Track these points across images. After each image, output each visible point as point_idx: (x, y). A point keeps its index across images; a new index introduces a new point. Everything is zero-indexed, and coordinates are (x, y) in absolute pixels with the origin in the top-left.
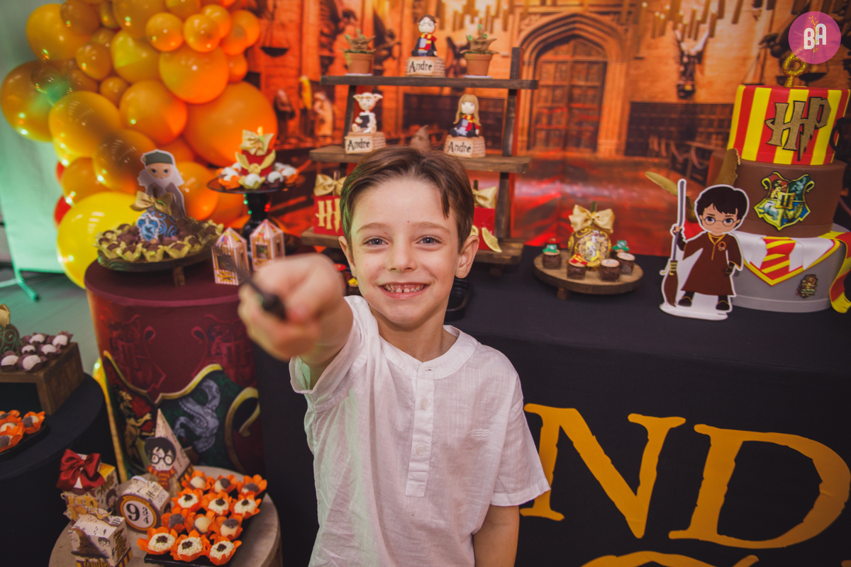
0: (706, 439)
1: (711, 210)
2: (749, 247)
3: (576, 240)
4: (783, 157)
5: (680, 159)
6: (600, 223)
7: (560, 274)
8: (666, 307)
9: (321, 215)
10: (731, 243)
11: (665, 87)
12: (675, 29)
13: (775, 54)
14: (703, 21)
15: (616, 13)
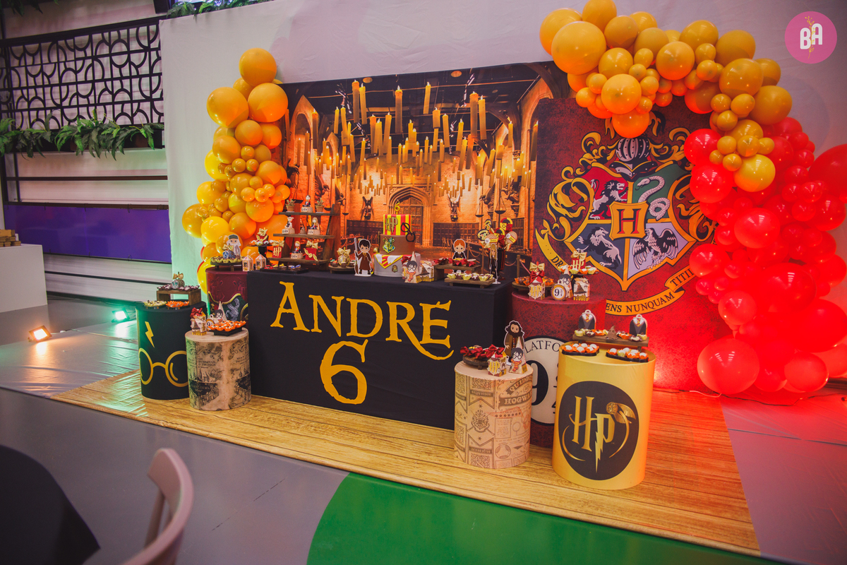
0: (349, 302)
7: (332, 266)
11: (446, 217)
12: (447, 193)
13: (485, 203)
14: (457, 190)
15: (425, 187)
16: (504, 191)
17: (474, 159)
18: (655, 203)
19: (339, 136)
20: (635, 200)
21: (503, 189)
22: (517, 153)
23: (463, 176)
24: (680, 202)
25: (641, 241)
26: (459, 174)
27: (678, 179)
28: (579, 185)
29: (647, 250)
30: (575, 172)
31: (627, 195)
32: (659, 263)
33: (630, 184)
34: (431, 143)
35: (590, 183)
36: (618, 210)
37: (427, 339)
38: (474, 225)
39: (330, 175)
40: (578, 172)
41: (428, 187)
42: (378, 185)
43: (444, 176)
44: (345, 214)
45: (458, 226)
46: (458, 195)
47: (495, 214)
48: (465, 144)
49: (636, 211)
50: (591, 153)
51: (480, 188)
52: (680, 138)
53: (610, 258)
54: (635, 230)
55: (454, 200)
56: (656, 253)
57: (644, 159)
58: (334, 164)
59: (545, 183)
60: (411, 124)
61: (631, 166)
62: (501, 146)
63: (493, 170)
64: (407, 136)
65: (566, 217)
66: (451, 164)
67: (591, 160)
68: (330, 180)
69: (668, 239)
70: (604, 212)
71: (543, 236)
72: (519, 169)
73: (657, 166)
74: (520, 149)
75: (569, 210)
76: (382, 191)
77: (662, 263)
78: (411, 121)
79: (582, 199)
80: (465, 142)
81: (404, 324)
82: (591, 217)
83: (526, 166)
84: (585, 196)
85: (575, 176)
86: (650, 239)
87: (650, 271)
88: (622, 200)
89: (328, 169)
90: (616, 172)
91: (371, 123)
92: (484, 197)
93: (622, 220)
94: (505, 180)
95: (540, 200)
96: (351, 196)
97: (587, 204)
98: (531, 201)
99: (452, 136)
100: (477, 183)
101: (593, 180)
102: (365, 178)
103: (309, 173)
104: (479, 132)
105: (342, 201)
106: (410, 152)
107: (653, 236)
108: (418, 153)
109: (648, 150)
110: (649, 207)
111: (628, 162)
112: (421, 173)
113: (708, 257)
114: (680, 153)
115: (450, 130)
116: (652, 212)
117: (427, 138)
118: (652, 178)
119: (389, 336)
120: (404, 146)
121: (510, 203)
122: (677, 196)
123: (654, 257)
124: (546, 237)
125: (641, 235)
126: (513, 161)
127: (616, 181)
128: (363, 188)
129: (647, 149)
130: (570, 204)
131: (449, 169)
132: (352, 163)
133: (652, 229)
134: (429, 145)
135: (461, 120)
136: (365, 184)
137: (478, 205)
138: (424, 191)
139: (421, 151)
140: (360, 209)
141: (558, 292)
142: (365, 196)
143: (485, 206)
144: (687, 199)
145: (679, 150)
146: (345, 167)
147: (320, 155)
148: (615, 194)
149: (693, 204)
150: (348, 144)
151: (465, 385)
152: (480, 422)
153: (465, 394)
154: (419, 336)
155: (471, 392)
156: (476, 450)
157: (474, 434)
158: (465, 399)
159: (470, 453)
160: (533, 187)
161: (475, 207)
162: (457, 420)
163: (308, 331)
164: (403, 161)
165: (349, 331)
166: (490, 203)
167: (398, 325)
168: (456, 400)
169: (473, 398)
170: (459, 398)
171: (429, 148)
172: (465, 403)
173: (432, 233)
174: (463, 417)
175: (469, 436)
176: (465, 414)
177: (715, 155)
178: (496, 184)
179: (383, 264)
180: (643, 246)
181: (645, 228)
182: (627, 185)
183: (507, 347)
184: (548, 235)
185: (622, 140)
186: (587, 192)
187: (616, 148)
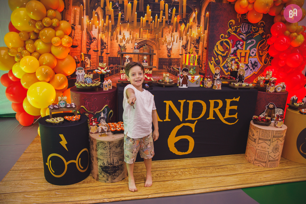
1: (184, 72)
3: (164, 78)
4: (192, 64)
5: (169, 70)
6: (168, 75)
7: (163, 84)
8: (179, 87)
9: (122, 77)
10: (187, 76)
11: (165, 55)
12: (166, 43)
13: (184, 49)
14: (171, 42)
15: (154, 40)
16: (192, 43)
17: (179, 28)
18: (252, 50)
20: (246, 49)
21: (192, 42)
22: (199, 26)
23: (174, 35)
24: (260, 50)
25: (247, 65)
26: (172, 34)
27: (260, 41)
28: (227, 42)
29: (249, 69)
30: (225, 36)
31: (243, 47)
32: (252, 74)
33: (245, 42)
35: (231, 41)
36: (240, 53)
37: (227, 116)
38: (179, 59)
39: (97, 32)
40: (226, 36)
41: (156, 41)
42: (128, 38)
43: (165, 35)
44: (107, 54)
45: (171, 59)
46: (171, 45)
48: (176, 19)
49: (246, 53)
50: (231, 28)
51: (182, 41)
52: (262, 25)
54: (245, 61)
55: (169, 47)
56: (251, 70)
58: (100, 25)
59: (212, 40)
60: (148, 7)
61: (245, 35)
62: (191, 22)
63: (188, 33)
64: (146, 13)
65: (221, 55)
66: (168, 29)
67: (231, 31)
68: (97, 34)
69: (255, 64)
71: (211, 64)
72: (199, 33)
73: (254, 35)
74: (200, 24)
75: (222, 52)
76: (130, 42)
77: (253, 74)
78: (148, 5)
79: (227, 48)
80: (176, 18)
81: (217, 110)
82: (230, 56)
83: (203, 32)
84: (228, 47)
85: (225, 38)
87: (249, 77)
88: (241, 49)
89: (96, 28)
90: (240, 37)
91: (125, 4)
92: (183, 46)
93: (241, 57)
94: (193, 38)
95: (209, 49)
96: (111, 44)
97: (229, 50)
98: (204, 48)
99: (170, 15)
100: (180, 39)
101: (232, 40)
102: (120, 34)
103: (82, 29)
104: (182, 15)
105: (105, 47)
106: (147, 21)
107: (251, 63)
108: (152, 22)
109: (251, 29)
110: (250, 52)
111: (244, 33)
112: (153, 33)
114: (261, 31)
115: (169, 12)
116: (251, 54)
117: (157, 15)
118: (252, 40)
119: (208, 117)
120: (144, 18)
121: (195, 49)
122: (259, 48)
123: (250, 71)
124: (213, 64)
125: (247, 63)
126: (197, 29)
127: (240, 41)
128: (119, 39)
129: (251, 28)
130: (222, 50)
131: (167, 32)
132: (112, 25)
133: (251, 60)
134: (158, 18)
135: (174, 7)
136: (120, 37)
137: (181, 50)
138: (154, 42)
139: (153, 21)
140: (117, 51)
141: (279, 89)
142: (120, 44)
143: (184, 50)
144: (262, 49)
145: (261, 30)
146: (107, 28)
147: (91, 19)
148: (239, 46)
149: (264, 51)
151: (270, 134)
152: (276, 149)
153: (270, 138)
154: (223, 115)
155: (274, 137)
156: (272, 161)
157: (272, 155)
158: (270, 140)
159: (269, 163)
160: (205, 42)
161: (179, 51)
162: (261, 150)
163: (162, 121)
164: (143, 26)
165: (187, 118)
166: (186, 49)
167: (214, 111)
168: (260, 141)
169: (274, 139)
170: (264, 140)
171: (158, 20)
172: (269, 142)
173: (158, 63)
174: (267, 148)
175: (270, 156)
176: (269, 147)
177: (287, 32)
178: (189, 40)
179: (192, 81)
180: (247, 67)
181: (248, 60)
182: (243, 43)
183: (266, 114)
184: (214, 63)
185: (242, 24)
186: (229, 45)
187: (240, 27)
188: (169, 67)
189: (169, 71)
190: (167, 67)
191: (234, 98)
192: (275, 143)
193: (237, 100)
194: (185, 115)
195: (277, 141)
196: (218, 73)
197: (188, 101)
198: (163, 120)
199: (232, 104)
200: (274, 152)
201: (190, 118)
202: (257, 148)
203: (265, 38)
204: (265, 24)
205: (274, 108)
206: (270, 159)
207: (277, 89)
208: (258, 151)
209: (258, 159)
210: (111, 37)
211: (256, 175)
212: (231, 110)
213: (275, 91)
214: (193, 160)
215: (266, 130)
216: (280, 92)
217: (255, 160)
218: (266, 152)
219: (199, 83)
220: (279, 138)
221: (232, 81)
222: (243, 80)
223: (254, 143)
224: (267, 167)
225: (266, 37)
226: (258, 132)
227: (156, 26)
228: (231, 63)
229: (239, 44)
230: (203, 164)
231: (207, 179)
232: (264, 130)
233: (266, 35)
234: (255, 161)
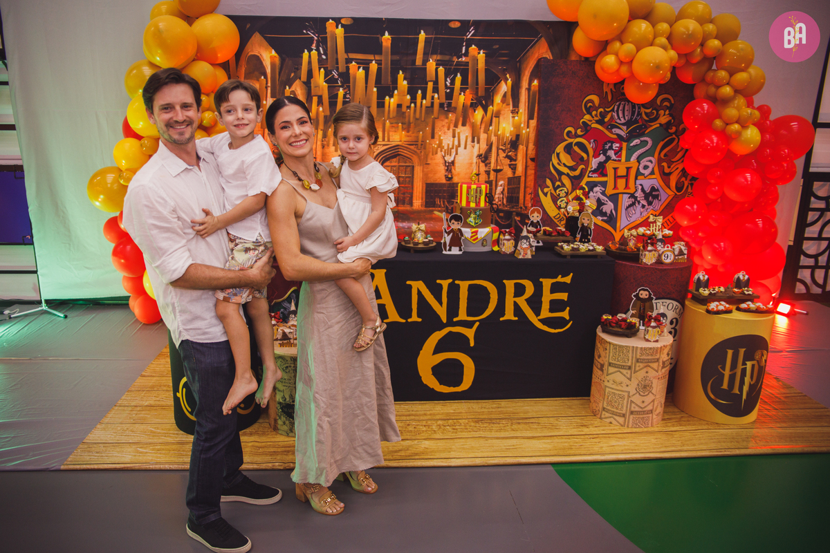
0: (459, 285)
1: (453, 221)
2: (466, 232)
3: (414, 234)
4: (473, 205)
5: (450, 208)
6: (422, 229)
7: (411, 245)
8: (444, 252)
10: (460, 230)
11: (440, 176)
12: (441, 151)
13: (483, 162)
14: (453, 148)
15: (416, 145)
16: (502, 149)
17: (471, 117)
18: (644, 162)
19: (307, 84)
20: (628, 159)
21: (501, 147)
22: (515, 111)
23: (459, 133)
24: (664, 161)
25: (632, 196)
26: (454, 131)
27: (663, 140)
28: (580, 145)
29: (637, 204)
30: (576, 133)
31: (621, 154)
32: (646, 215)
33: (624, 144)
34: (424, 97)
35: (590, 143)
36: (614, 168)
37: (545, 313)
40: (579, 132)
43: (438, 132)
45: (452, 185)
46: (453, 154)
47: (492, 173)
48: (462, 99)
49: (628, 169)
50: (591, 114)
51: (477, 146)
52: (666, 103)
53: (606, 213)
54: (627, 187)
55: (449, 159)
56: (643, 206)
57: (636, 121)
59: (545, 142)
60: (401, 75)
61: (625, 128)
62: (498, 104)
63: (491, 128)
64: (396, 88)
65: (568, 175)
66: (446, 121)
67: (590, 121)
69: (654, 193)
70: (601, 170)
71: (546, 194)
72: (517, 127)
73: (646, 128)
74: (518, 107)
75: (571, 168)
78: (401, 72)
79: (582, 157)
80: (462, 97)
82: (590, 175)
83: (524, 124)
84: (584, 155)
85: (576, 136)
86: (639, 194)
88: (617, 159)
90: (612, 133)
91: (351, 71)
92: (481, 155)
93: (616, 177)
94: (503, 138)
95: (541, 160)
97: (587, 163)
98: (529, 160)
99: (448, 91)
100: (473, 141)
101: (592, 141)
104: (477, 88)
106: (399, 106)
107: (642, 191)
108: (409, 107)
109: (639, 114)
110: (639, 165)
111: (623, 124)
112: (411, 129)
113: (693, 208)
114: (665, 117)
115: (446, 85)
116: (642, 170)
117: (420, 92)
118: (642, 139)
119: (503, 315)
120: (392, 100)
121: (508, 161)
122: (662, 156)
123: (642, 210)
124: (549, 195)
125: (632, 191)
126: (511, 119)
127: (612, 141)
129: (639, 112)
130: (571, 163)
131: (443, 126)
132: (325, 117)
133: (641, 185)
134: (422, 99)
135: (459, 74)
137: (475, 164)
138: (415, 149)
139: (413, 105)
141: (667, 257)
143: (482, 165)
144: (668, 159)
145: (664, 115)
148: (611, 153)
149: (674, 162)
150: (320, 94)
151: (630, 355)
152: (645, 387)
153: (629, 364)
154: (537, 311)
155: (637, 361)
156: (638, 413)
157: (637, 399)
158: (630, 368)
159: (631, 416)
160: (531, 146)
161: (471, 166)
162: (613, 389)
163: (404, 321)
164: (391, 116)
165: (457, 315)
166: (487, 161)
167: (515, 303)
168: (611, 370)
169: (639, 366)
170: (618, 368)
171: (422, 102)
172: (629, 372)
173: (424, 194)
174: (624, 385)
175: (632, 402)
176: (628, 382)
177: (718, 123)
178: (494, 142)
179: (473, 239)
180: (633, 200)
181: (635, 184)
182: (621, 145)
183: (634, 312)
184: (551, 193)
185: (617, 104)
186: (586, 152)
187: (613, 110)
188: (448, 202)
189: (450, 211)
190: (444, 202)
191: (560, 276)
192: (641, 374)
193: (568, 279)
194: (453, 309)
195: (645, 370)
196: (538, 222)
197: (457, 282)
198: (406, 320)
199: (555, 288)
200: (641, 393)
201: (462, 315)
202: (606, 383)
203: (675, 133)
204: (673, 102)
205: (650, 299)
206: (633, 409)
207: (663, 257)
208: (607, 390)
209: (609, 408)
210: (322, 141)
211: (594, 440)
212: (552, 302)
213: (659, 262)
214: (472, 404)
215: (620, 346)
216: (672, 264)
217: (604, 409)
218: (624, 393)
219: (490, 242)
220: (651, 364)
221: (561, 238)
222: (589, 237)
223: (600, 372)
224: (628, 427)
225: (676, 130)
226: (606, 349)
227: (418, 116)
228: (565, 199)
229: (611, 148)
230: (490, 413)
231: (486, 442)
232: (616, 345)
233: (677, 127)
234: (604, 412)
